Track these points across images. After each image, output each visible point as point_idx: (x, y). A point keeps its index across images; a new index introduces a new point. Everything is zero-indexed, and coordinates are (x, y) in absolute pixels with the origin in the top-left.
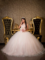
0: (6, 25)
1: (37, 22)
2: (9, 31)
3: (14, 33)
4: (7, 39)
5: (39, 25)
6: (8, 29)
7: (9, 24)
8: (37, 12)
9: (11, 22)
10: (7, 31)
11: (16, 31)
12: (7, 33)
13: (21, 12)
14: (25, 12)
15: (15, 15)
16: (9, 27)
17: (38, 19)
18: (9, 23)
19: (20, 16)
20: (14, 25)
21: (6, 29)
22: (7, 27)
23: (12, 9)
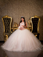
0: (6, 23)
1: (35, 21)
2: (9, 29)
3: (13, 31)
4: (6, 37)
5: (37, 23)
6: (8, 27)
7: (8, 23)
8: (35, 12)
9: (10, 21)
10: (7, 29)
11: (15, 29)
12: (7, 31)
13: (20, 11)
14: (24, 12)
15: (14, 14)
16: (8, 25)
17: (36, 18)
18: (8, 21)
19: (19, 15)
20: (13, 23)
21: (6, 27)
22: (7, 25)
23: (12, 8)
